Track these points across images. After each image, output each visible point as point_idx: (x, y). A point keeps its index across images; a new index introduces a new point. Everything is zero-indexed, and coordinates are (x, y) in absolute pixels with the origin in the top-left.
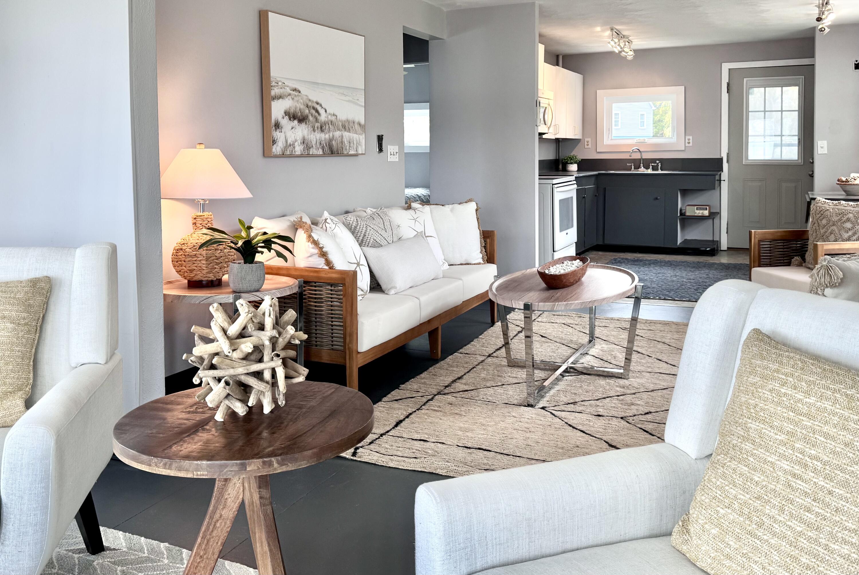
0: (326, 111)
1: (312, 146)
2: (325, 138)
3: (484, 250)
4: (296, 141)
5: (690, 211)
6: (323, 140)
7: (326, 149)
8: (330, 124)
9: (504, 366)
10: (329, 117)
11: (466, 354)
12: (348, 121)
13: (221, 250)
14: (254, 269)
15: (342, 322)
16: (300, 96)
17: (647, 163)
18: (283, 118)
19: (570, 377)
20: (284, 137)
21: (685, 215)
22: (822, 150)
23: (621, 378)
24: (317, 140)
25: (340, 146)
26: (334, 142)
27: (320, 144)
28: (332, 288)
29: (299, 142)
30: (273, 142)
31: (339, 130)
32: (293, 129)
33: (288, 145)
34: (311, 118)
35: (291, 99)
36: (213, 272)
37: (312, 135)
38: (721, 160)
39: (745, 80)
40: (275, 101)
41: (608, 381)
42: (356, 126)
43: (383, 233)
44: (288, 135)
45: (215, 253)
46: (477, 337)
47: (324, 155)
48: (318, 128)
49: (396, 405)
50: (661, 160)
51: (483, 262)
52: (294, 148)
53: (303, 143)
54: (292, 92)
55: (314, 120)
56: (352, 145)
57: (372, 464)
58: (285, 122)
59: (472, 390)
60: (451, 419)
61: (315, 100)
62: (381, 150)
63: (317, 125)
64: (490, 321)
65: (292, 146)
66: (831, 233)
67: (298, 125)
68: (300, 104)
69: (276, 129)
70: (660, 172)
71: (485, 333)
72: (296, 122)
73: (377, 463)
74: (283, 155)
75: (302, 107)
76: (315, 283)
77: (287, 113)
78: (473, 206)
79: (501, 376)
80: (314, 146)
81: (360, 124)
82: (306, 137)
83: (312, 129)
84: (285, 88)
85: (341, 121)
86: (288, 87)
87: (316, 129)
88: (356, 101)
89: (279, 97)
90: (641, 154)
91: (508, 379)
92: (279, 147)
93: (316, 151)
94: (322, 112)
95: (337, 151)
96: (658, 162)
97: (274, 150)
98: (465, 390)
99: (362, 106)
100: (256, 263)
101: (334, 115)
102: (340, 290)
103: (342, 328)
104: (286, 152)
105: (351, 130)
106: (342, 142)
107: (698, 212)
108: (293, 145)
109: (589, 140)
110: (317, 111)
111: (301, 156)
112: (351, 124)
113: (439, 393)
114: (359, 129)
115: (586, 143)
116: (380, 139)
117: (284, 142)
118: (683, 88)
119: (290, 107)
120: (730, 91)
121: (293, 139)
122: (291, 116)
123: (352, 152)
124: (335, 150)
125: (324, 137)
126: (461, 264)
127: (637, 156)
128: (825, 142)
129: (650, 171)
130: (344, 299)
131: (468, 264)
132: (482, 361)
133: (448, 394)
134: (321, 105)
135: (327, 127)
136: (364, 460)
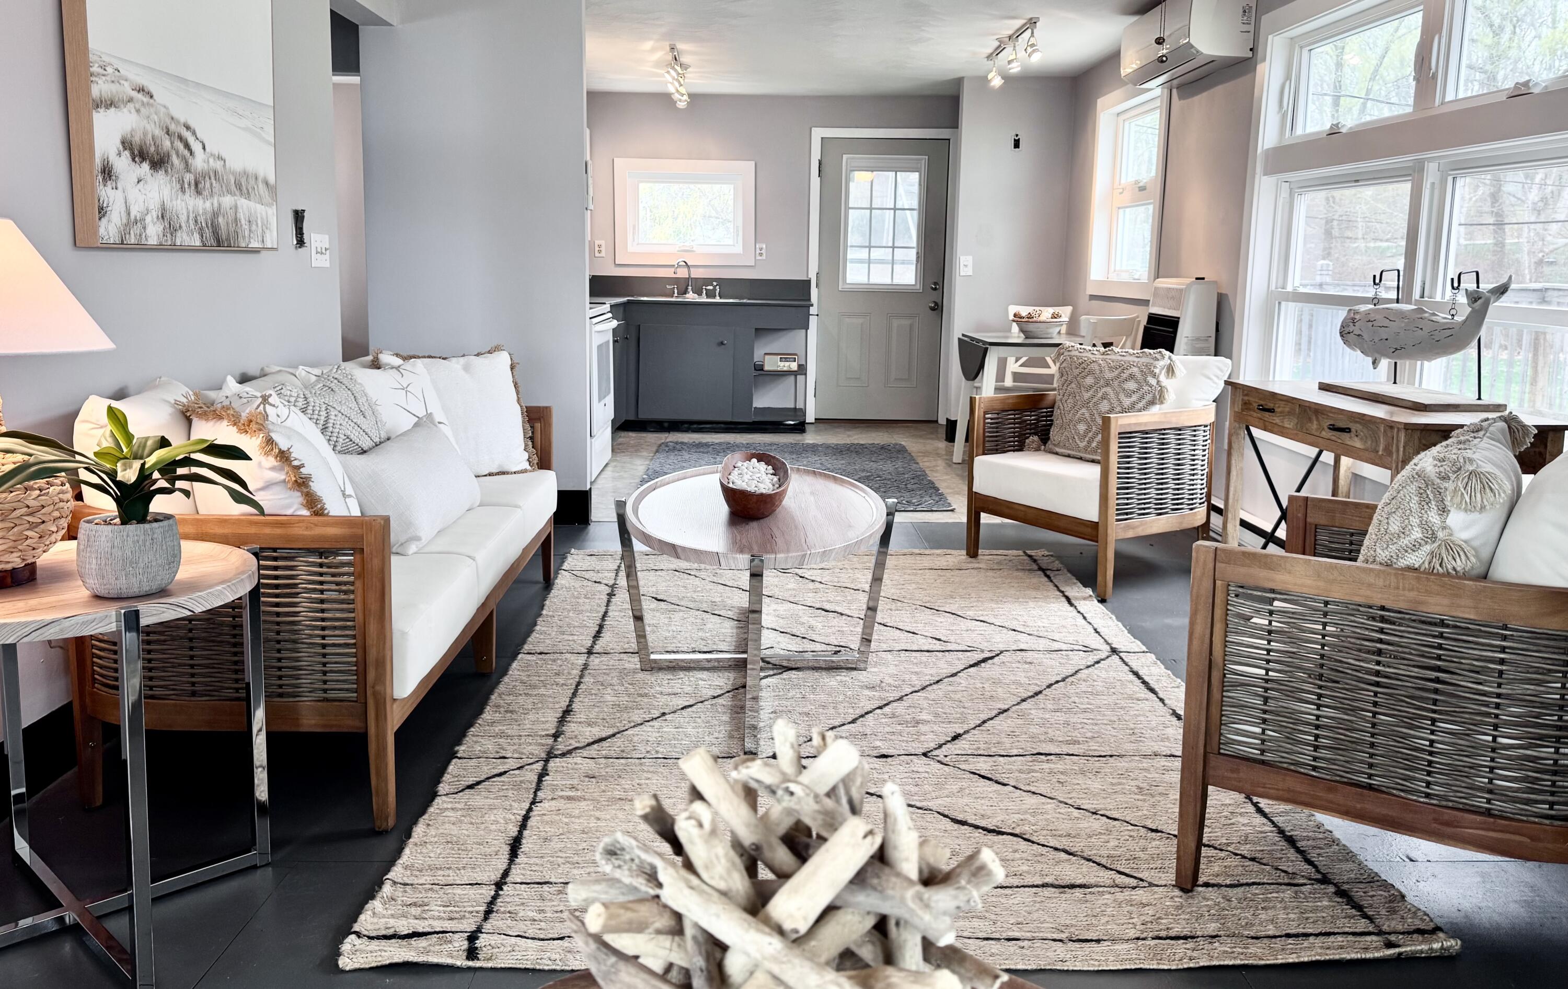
0: (204, 148)
1: (180, 227)
2: (204, 209)
3: (530, 443)
4: (148, 211)
5: (772, 364)
6: (201, 212)
7: (208, 233)
8: (213, 178)
9: (634, 671)
10: (211, 160)
11: (541, 653)
12: (245, 174)
13: (41, 490)
14: (158, 535)
15: (354, 637)
16: (152, 105)
17: (699, 285)
18: (119, 154)
19: (769, 679)
20: (123, 201)
21: (762, 370)
22: (966, 269)
23: (855, 669)
24: (188, 213)
25: (232, 229)
26: (220, 219)
27: (196, 221)
28: (324, 560)
29: (155, 216)
30: (100, 212)
31: (229, 192)
32: (141, 183)
33: (131, 222)
34: (175, 160)
35: (133, 110)
36: (20, 547)
37: (179, 201)
38: (808, 282)
39: (845, 156)
40: (102, 110)
41: (838, 678)
42: (262, 186)
43: (360, 420)
44: (131, 199)
45: (25, 499)
46: (540, 615)
47: (205, 248)
48: (189, 185)
49: (477, 798)
50: (720, 281)
51: (529, 468)
52: (144, 228)
53: (162, 217)
54: (134, 94)
55: (182, 166)
56: (254, 227)
57: (526, 970)
58: (123, 164)
59: (614, 735)
60: (621, 815)
61: (182, 120)
62: (301, 242)
63: (189, 177)
64: (541, 578)
65: (139, 224)
66: (1103, 398)
67: (149, 175)
68: (153, 126)
69: (104, 180)
70: (718, 300)
71: (547, 602)
72: (146, 166)
73: (538, 967)
74: (122, 246)
75: (158, 132)
76: (275, 550)
77: (126, 144)
78: (503, 359)
79: (646, 695)
80: (183, 225)
81: (267, 183)
82: (168, 205)
83: (178, 186)
84: (122, 82)
85: (233, 174)
86: (126, 80)
87: (186, 186)
88: (258, 130)
89: (110, 104)
90: (689, 271)
91: (663, 700)
92: (113, 224)
93: (188, 239)
94: (196, 147)
95: (228, 239)
96: (715, 284)
97: (102, 231)
98: (597, 737)
99: (268, 143)
100: (156, 520)
101: (220, 158)
102: (348, 564)
103: (354, 650)
104: (127, 236)
105: (252, 195)
106: (236, 220)
107: (782, 364)
108: (140, 221)
109: (602, 242)
110: (187, 146)
111: (159, 248)
112: (252, 182)
113: (550, 755)
114: (267, 193)
115: (597, 249)
116: (299, 216)
117: (124, 215)
118: (752, 164)
119: (133, 130)
120: (823, 173)
121: (142, 208)
122: (136, 152)
123: (254, 244)
124: (224, 237)
125: (202, 205)
126: (490, 475)
127: (683, 273)
128: (970, 258)
129: (704, 299)
130: (358, 584)
131: (503, 473)
132: (585, 667)
133: (569, 752)
134: (194, 133)
135: (208, 185)
136: (503, 966)
